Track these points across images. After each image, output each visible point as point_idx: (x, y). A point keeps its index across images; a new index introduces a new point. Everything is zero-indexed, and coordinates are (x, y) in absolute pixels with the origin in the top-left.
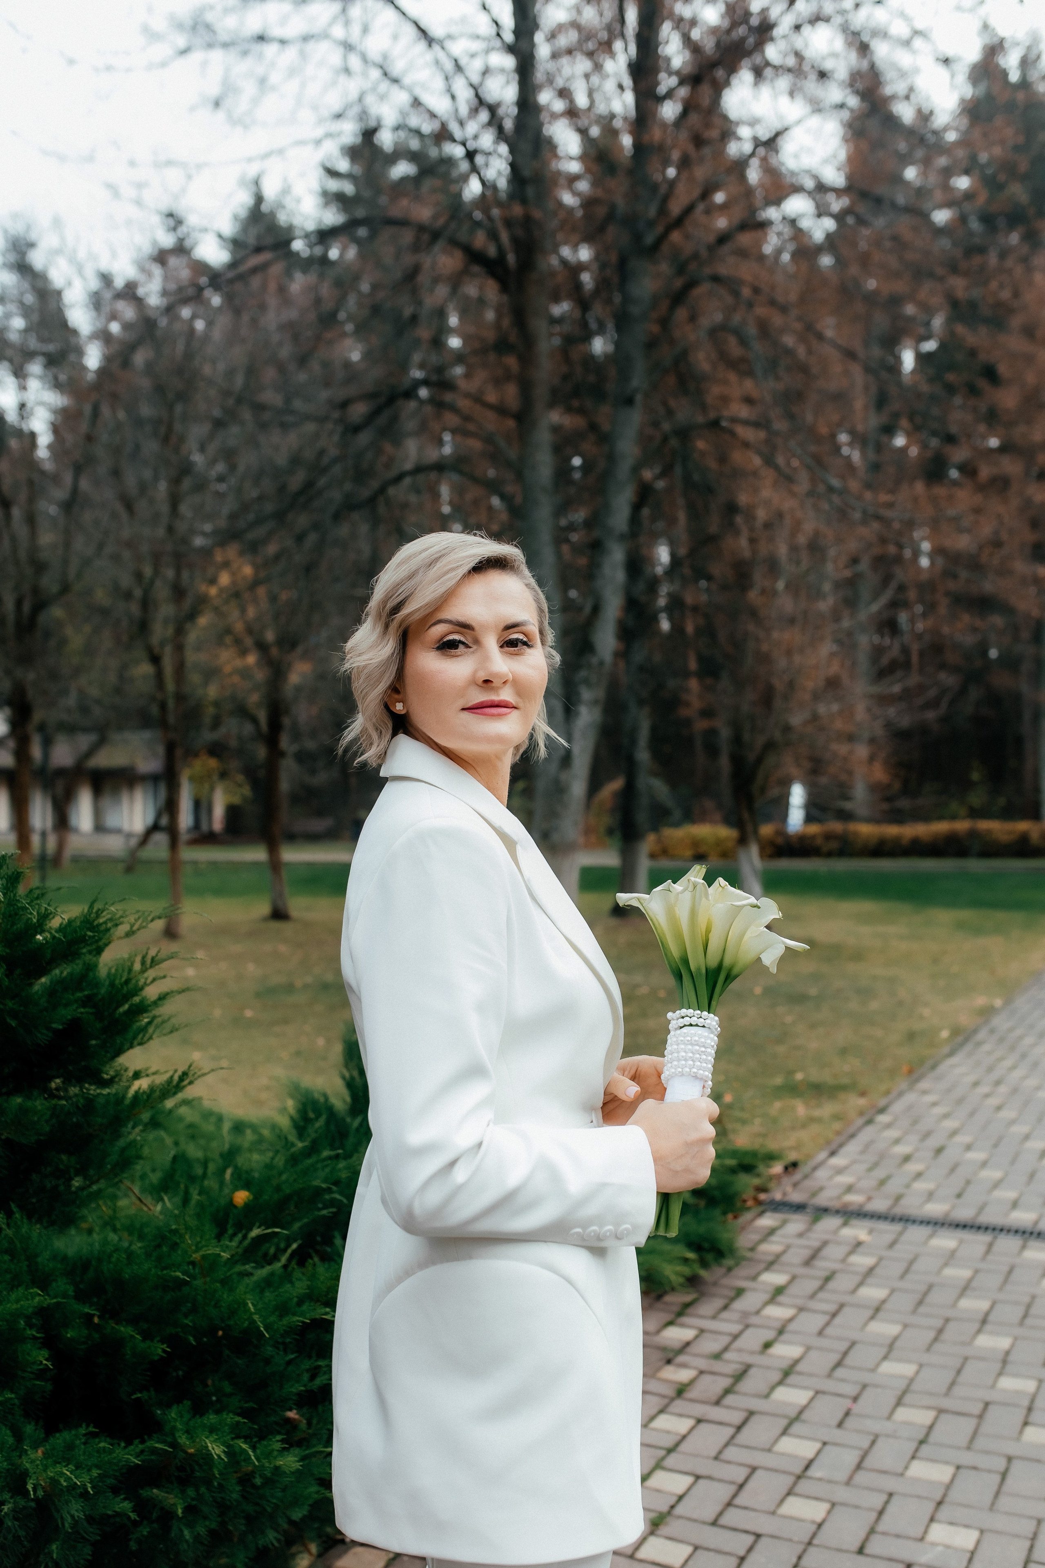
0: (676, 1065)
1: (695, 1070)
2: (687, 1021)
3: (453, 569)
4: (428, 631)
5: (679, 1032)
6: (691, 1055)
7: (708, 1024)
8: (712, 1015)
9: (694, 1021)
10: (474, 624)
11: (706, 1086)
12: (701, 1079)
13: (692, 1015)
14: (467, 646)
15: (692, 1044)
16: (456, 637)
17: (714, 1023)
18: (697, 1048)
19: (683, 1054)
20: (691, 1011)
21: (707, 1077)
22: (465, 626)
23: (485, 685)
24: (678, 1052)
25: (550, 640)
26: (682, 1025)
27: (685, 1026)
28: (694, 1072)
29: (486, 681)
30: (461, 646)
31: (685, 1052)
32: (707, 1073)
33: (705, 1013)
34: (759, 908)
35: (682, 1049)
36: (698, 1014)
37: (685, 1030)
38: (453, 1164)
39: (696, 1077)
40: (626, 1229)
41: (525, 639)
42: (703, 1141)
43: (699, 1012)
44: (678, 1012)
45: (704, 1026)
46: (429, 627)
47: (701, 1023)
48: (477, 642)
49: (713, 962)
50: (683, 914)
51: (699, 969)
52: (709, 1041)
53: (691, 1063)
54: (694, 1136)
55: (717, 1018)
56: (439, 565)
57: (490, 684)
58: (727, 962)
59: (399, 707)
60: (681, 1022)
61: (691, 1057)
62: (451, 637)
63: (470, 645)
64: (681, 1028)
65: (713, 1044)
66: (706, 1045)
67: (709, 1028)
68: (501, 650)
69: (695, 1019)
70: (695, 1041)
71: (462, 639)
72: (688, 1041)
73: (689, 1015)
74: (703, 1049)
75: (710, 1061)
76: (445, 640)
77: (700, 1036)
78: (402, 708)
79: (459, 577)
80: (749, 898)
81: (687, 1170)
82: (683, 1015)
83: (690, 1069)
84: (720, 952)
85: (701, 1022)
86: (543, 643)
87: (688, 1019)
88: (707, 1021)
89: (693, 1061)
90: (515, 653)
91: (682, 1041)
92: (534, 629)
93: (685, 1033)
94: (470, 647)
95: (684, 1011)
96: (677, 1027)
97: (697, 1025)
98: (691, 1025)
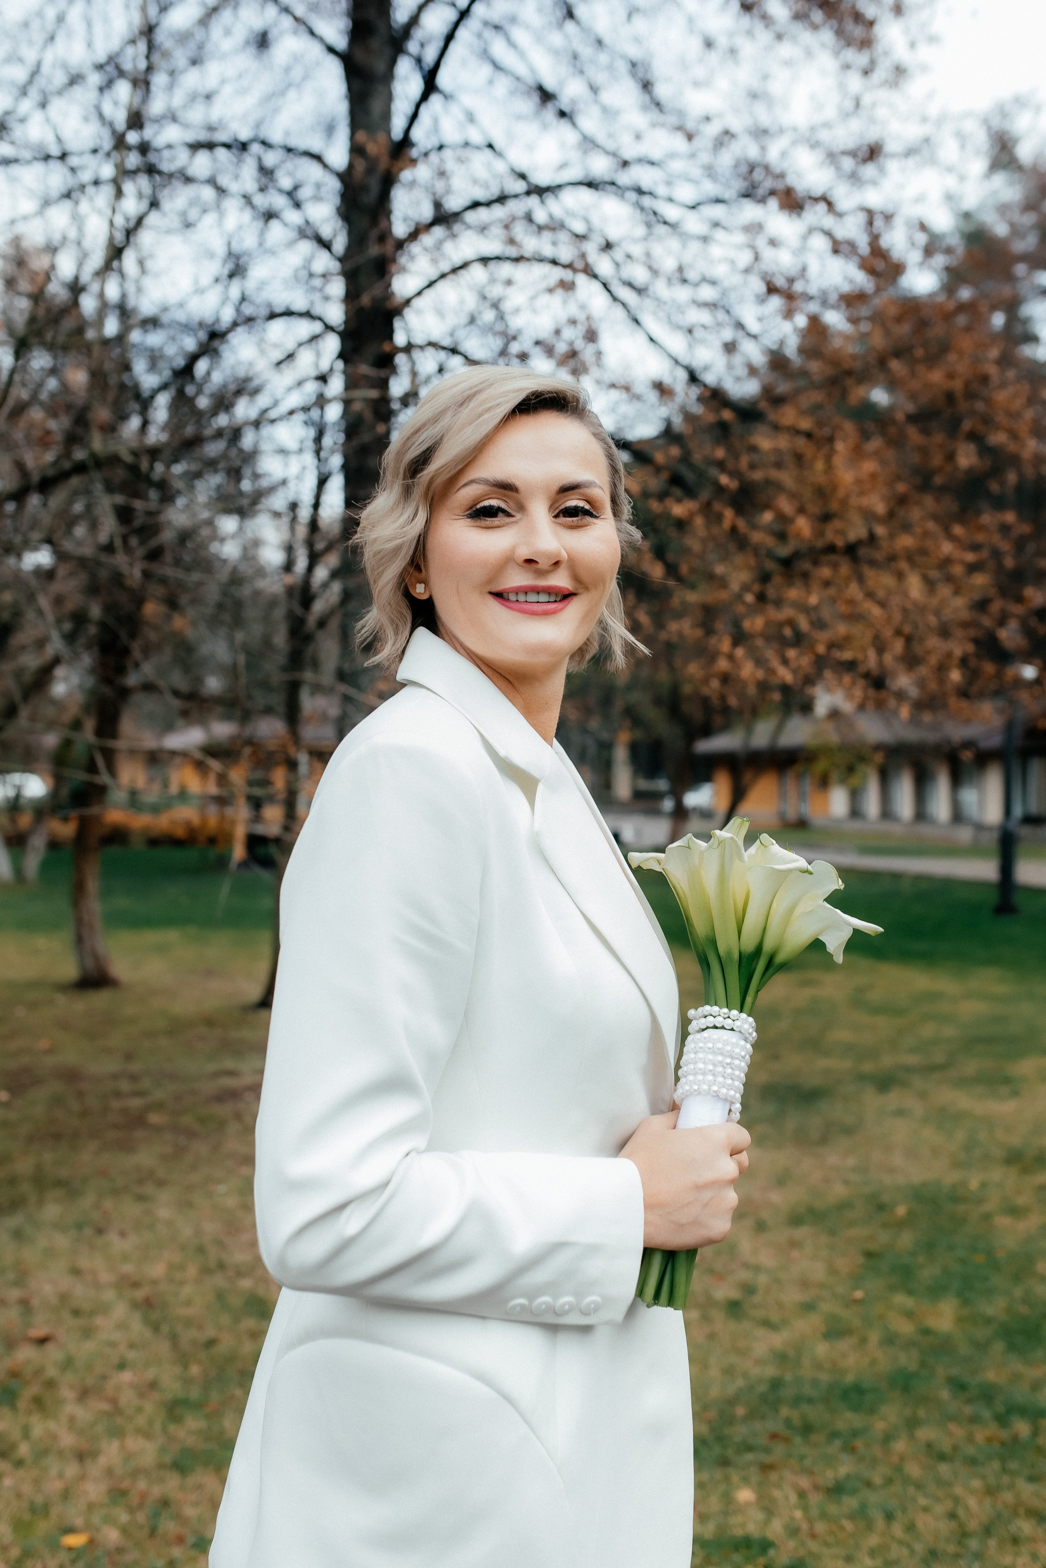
0: (691, 1081)
1: (715, 1088)
2: (710, 1021)
3: (489, 410)
4: (458, 493)
5: (698, 1036)
6: (711, 1067)
7: (738, 1027)
8: (744, 1015)
9: (719, 1022)
10: (518, 483)
11: (733, 1109)
12: (726, 1100)
13: (717, 1014)
14: (508, 515)
15: (714, 1053)
16: (494, 503)
17: (746, 1026)
18: (720, 1058)
19: (701, 1066)
20: (716, 1008)
21: (733, 1097)
22: (506, 488)
23: (526, 565)
24: (696, 1063)
25: (626, 511)
26: (704, 1027)
27: (707, 1028)
28: (714, 1091)
29: (529, 561)
30: (500, 514)
31: (704, 1063)
32: (732, 1093)
33: (735, 1013)
34: (811, 873)
35: (701, 1059)
36: (725, 1014)
37: (705, 1034)
38: (341, 1208)
39: (717, 1096)
40: (594, 1302)
41: (587, 507)
42: (718, 1184)
43: (726, 1010)
44: (700, 1009)
45: (732, 1030)
46: (459, 489)
47: (728, 1025)
48: (521, 508)
49: (749, 943)
50: (709, 879)
51: (729, 953)
52: (737, 1050)
53: (710, 1078)
54: (709, 1175)
55: (751, 1019)
56: (473, 404)
57: (534, 566)
58: (768, 946)
59: (420, 591)
60: (703, 1023)
61: (711, 1071)
62: (486, 503)
63: (513, 513)
64: (703, 1030)
65: (743, 1054)
66: (734, 1055)
67: (740, 1032)
68: (555, 520)
69: (720, 1019)
70: (719, 1049)
71: (503, 505)
72: (709, 1048)
73: (714, 1014)
74: (728, 1060)
75: (738, 1077)
76: (478, 506)
77: (726, 1043)
78: (422, 591)
79: (498, 419)
80: (797, 861)
81: (696, 1223)
82: (706, 1014)
83: (710, 1086)
84: (759, 932)
85: (728, 1023)
86: (616, 513)
87: (710, 1019)
88: (738, 1023)
89: (714, 1075)
90: (574, 524)
91: (701, 1048)
92: (602, 494)
93: (705, 1038)
94: (513, 516)
95: (707, 1008)
96: (697, 1029)
97: (723, 1028)
98: (715, 1027)
